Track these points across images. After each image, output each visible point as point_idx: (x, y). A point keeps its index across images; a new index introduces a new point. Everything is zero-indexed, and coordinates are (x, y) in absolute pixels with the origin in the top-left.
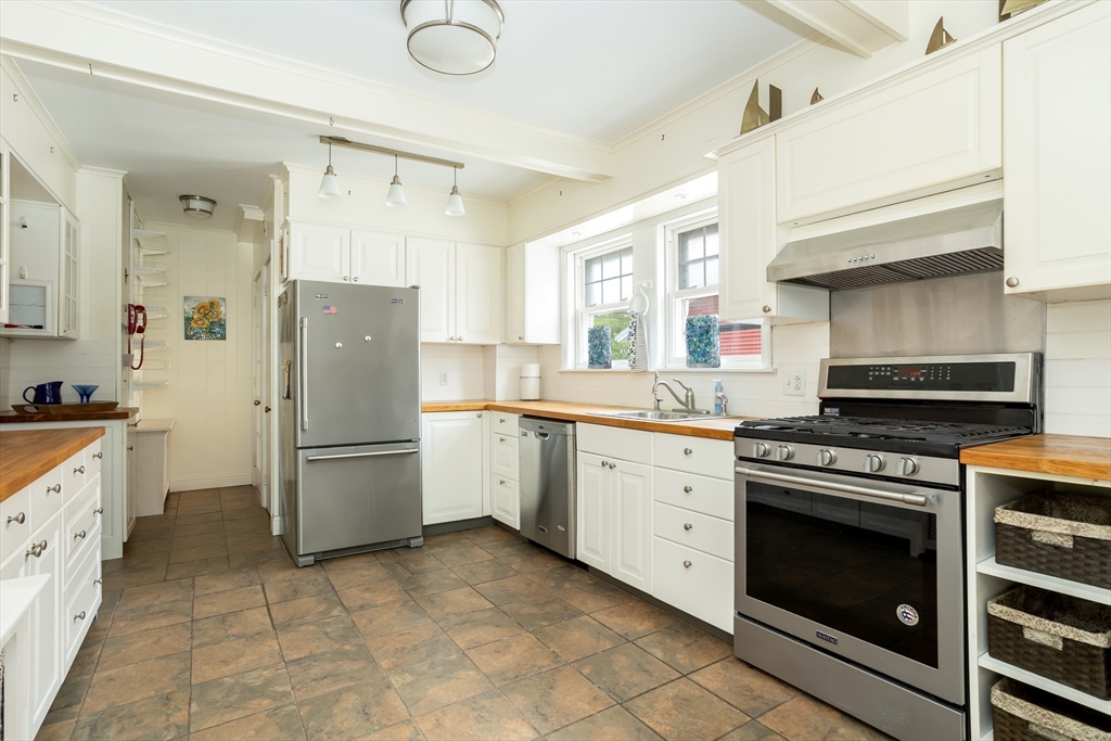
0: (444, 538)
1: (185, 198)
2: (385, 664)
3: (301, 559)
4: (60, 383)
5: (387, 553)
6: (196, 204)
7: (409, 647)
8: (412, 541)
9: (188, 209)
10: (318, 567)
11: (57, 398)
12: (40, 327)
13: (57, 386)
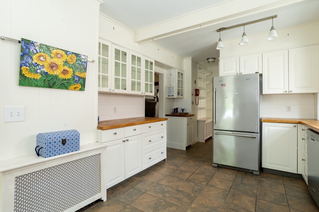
0: (273, 176)
1: (208, 59)
2: (193, 205)
3: (213, 164)
4: (178, 108)
5: (243, 173)
6: (210, 60)
7: (206, 205)
8: (254, 172)
9: (209, 62)
10: (217, 168)
11: (177, 112)
12: (173, 96)
13: (177, 108)
